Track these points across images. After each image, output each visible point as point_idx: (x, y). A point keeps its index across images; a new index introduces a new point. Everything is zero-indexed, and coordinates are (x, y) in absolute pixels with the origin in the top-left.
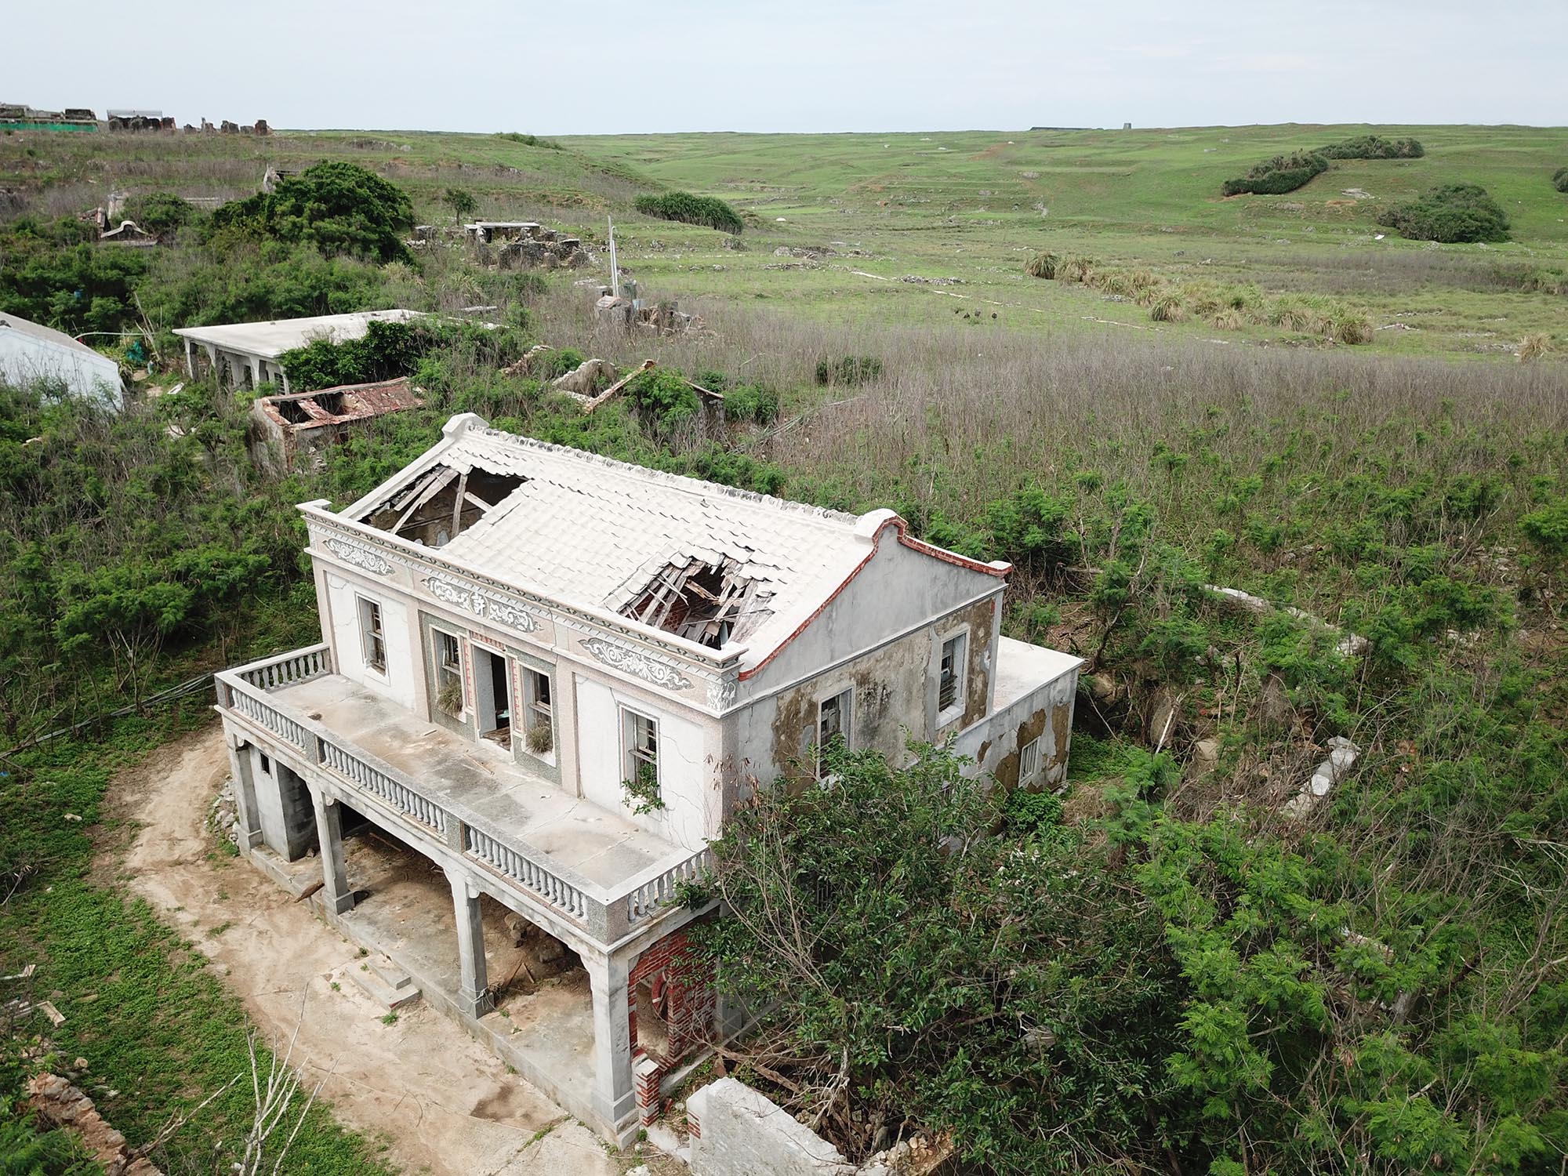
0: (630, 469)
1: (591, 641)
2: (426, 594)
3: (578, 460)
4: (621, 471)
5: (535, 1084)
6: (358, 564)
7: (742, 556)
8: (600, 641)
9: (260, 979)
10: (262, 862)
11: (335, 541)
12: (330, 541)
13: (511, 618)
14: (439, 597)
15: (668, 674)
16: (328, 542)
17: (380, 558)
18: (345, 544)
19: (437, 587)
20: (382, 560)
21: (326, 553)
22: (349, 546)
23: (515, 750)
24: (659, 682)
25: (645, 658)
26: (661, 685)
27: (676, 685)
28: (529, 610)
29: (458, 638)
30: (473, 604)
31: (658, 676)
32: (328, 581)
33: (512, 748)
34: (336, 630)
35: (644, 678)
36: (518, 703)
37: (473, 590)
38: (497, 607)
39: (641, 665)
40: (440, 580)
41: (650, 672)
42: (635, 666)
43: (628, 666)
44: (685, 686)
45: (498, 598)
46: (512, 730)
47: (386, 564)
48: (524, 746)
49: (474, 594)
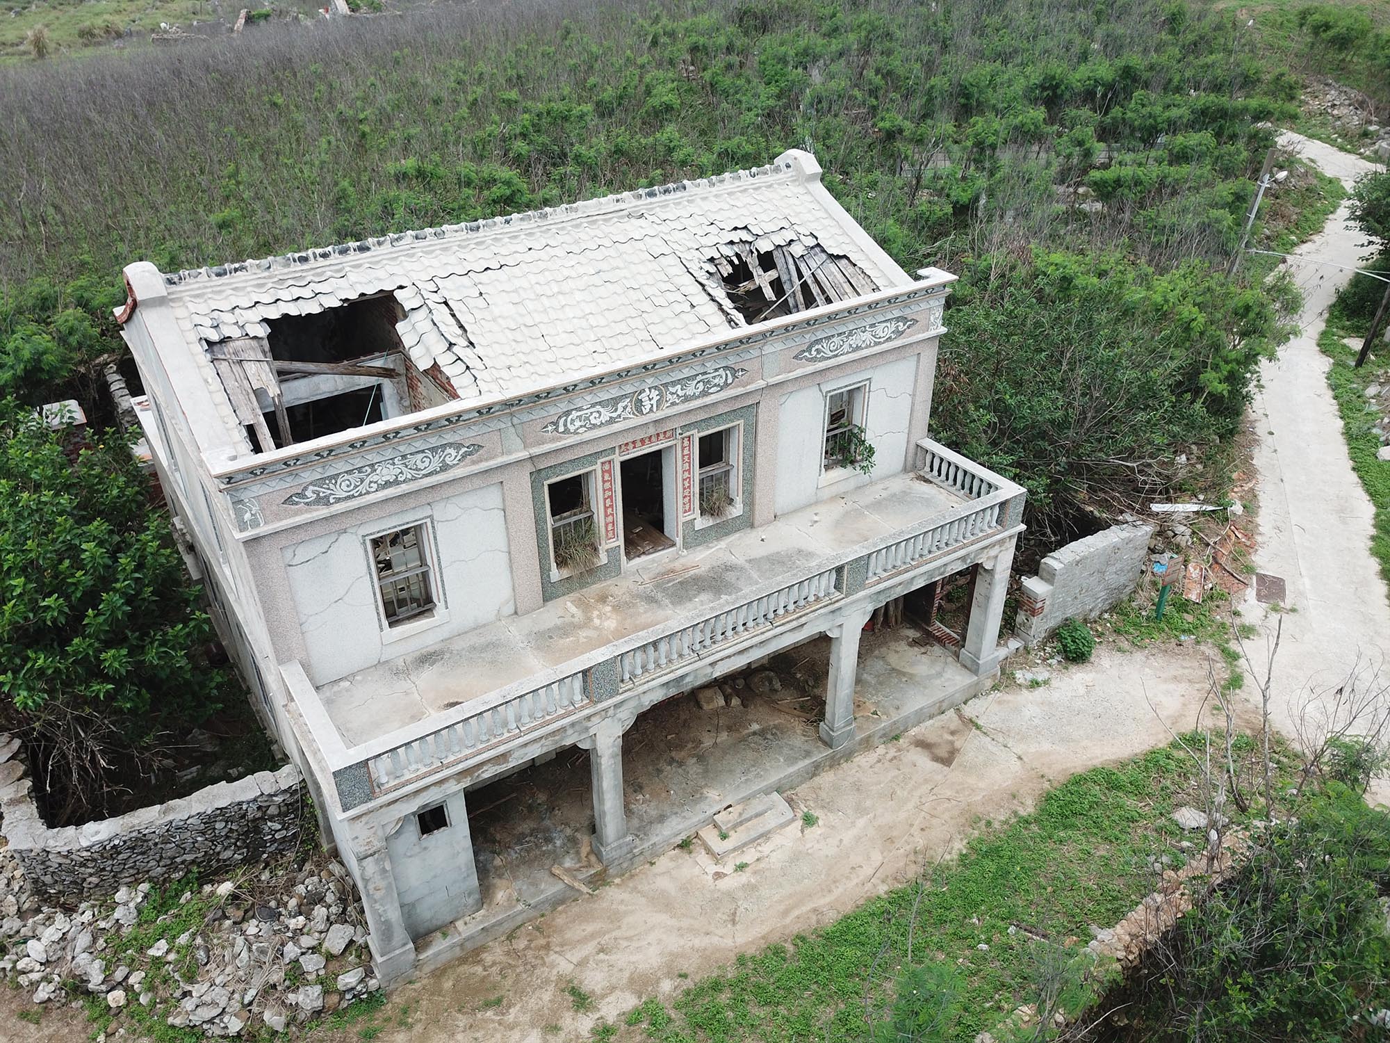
2: (553, 440)
4: (497, 230)
5: (919, 723)
6: (388, 484)
8: (818, 341)
11: (320, 482)
12: (305, 489)
13: (701, 386)
14: (576, 433)
15: (893, 327)
16: (301, 495)
17: (444, 447)
18: (349, 472)
19: (573, 421)
20: (450, 445)
21: (296, 514)
22: (360, 470)
23: (684, 538)
24: (882, 340)
25: (871, 326)
26: (884, 342)
27: (899, 332)
28: (730, 361)
29: (598, 467)
30: (639, 405)
31: (882, 335)
32: (287, 561)
33: (680, 539)
34: (305, 628)
35: (867, 347)
36: (686, 485)
37: (641, 387)
38: (678, 387)
39: (865, 336)
40: (579, 409)
41: (874, 336)
42: (858, 342)
43: (851, 346)
44: (909, 327)
45: (684, 374)
46: (681, 519)
47: (460, 447)
48: (698, 523)
49: (642, 392)
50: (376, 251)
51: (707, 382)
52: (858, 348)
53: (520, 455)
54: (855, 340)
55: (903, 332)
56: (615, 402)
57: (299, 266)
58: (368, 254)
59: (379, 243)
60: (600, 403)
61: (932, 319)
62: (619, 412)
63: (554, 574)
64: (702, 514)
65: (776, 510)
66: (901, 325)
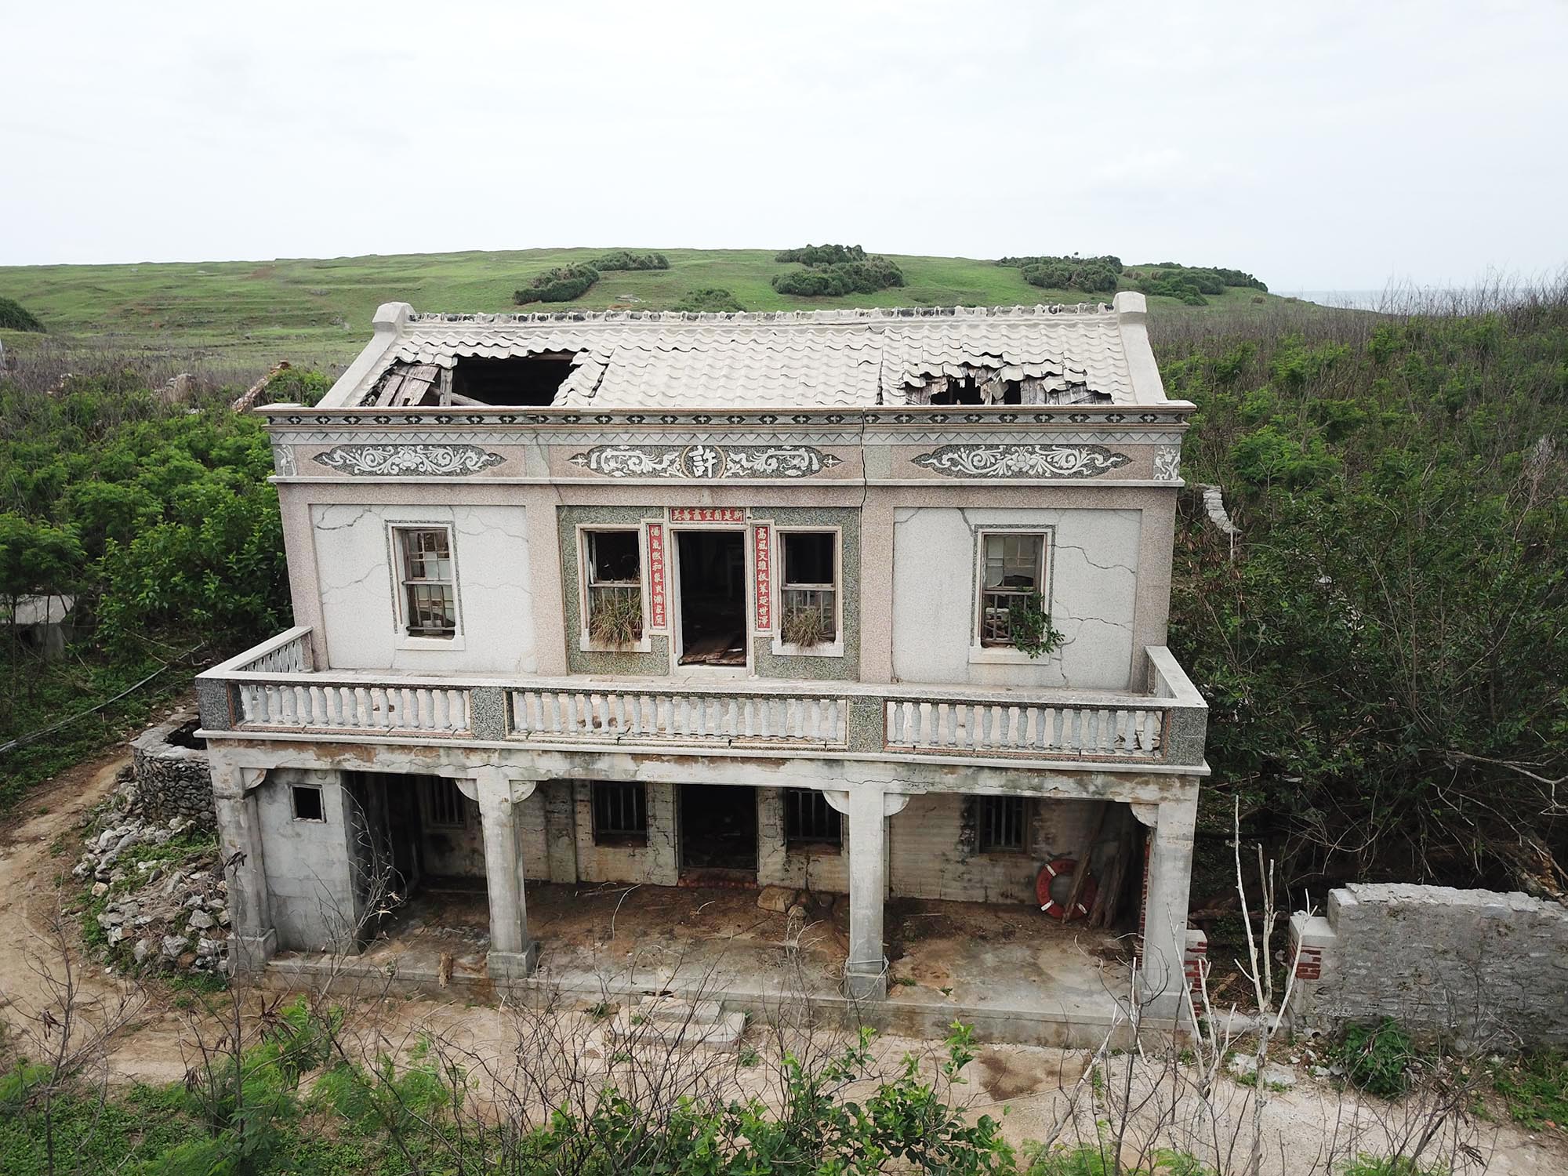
0: (729, 317)
2: (583, 474)
4: (715, 322)
5: (1015, 1040)
6: (407, 471)
7: (992, 363)
8: (956, 448)
10: (304, 972)
11: (347, 448)
12: (333, 451)
13: (773, 463)
14: (610, 474)
16: (330, 455)
17: (465, 448)
18: (374, 447)
19: (607, 459)
20: (473, 448)
21: (323, 472)
22: (383, 447)
23: (756, 658)
24: (1066, 472)
25: (1044, 447)
26: (1070, 476)
27: (1097, 468)
28: (814, 441)
29: (642, 528)
30: (690, 463)
31: (1065, 465)
32: (315, 522)
33: (750, 659)
34: (325, 599)
35: (1038, 476)
36: (763, 590)
37: (694, 442)
38: (743, 456)
39: (1034, 459)
40: (615, 447)
41: (1051, 463)
42: (1022, 464)
43: (1009, 467)
44: (1115, 465)
45: (750, 440)
46: (752, 632)
47: (480, 452)
48: (777, 647)
49: (694, 448)
50: (590, 322)
51: (782, 461)
52: (1020, 474)
53: (545, 480)
54: (1015, 461)
55: (1104, 470)
56: (659, 451)
57: (517, 323)
58: (581, 323)
60: (641, 447)
61: (1158, 462)
62: (664, 465)
63: (585, 643)
64: (784, 639)
65: (898, 673)
66: (1101, 458)
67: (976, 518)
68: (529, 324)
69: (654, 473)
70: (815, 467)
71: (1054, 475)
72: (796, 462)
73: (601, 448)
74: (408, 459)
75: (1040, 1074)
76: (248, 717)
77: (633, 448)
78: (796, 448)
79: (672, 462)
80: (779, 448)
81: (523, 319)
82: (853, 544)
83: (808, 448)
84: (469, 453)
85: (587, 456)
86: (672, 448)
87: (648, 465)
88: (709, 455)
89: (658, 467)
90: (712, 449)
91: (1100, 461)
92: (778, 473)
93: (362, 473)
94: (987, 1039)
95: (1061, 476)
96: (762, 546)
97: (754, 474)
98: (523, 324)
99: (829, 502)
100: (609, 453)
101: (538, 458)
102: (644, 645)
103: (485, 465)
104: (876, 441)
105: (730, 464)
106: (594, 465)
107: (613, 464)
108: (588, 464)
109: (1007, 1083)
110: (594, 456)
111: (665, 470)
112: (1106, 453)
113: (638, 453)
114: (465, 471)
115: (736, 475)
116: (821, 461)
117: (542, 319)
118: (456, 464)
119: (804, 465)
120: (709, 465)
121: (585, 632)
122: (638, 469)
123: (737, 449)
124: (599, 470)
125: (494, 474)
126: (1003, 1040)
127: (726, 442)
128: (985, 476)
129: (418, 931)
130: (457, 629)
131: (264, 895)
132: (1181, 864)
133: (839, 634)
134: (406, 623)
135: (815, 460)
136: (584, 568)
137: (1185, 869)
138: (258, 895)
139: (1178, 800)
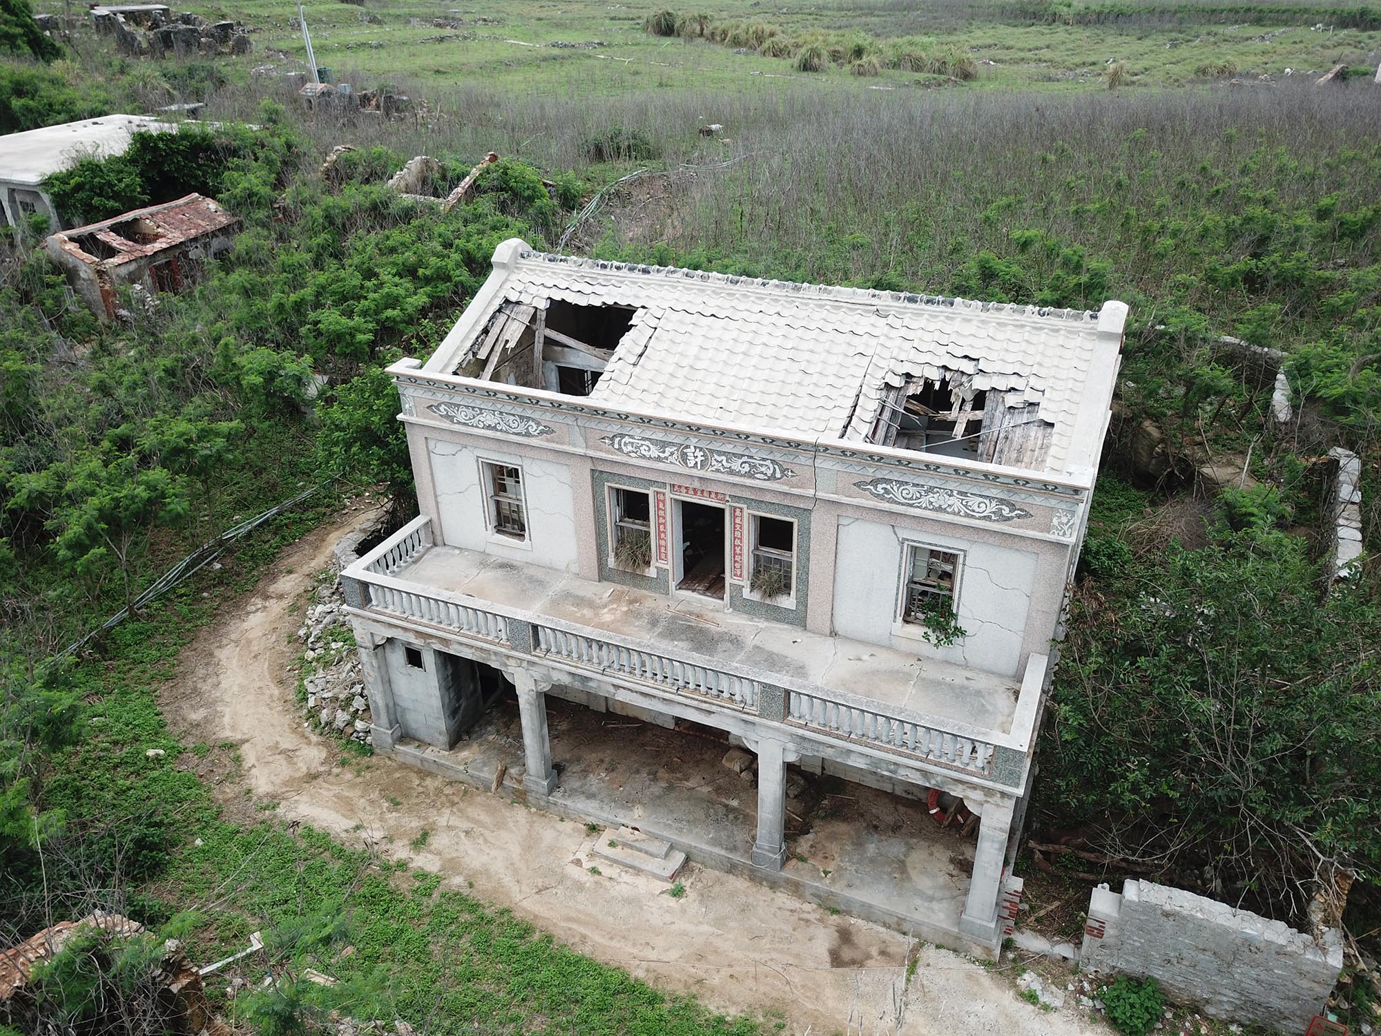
0: (764, 284)
1: (875, 482)
2: (608, 452)
3: (690, 281)
4: (752, 288)
5: (868, 919)
6: (489, 427)
7: (968, 367)
8: (889, 481)
9: (508, 880)
10: (415, 757)
11: (449, 405)
12: (440, 405)
13: (747, 468)
14: (628, 454)
15: (993, 506)
16: (437, 407)
17: (529, 418)
18: (467, 407)
19: (626, 444)
20: (533, 420)
21: (434, 419)
22: (473, 408)
23: (731, 597)
24: (977, 515)
25: (960, 493)
26: (980, 518)
27: (1001, 515)
28: (777, 457)
29: (650, 492)
30: (684, 457)
31: (977, 509)
32: (430, 448)
33: (727, 596)
34: (440, 499)
35: (954, 513)
36: (738, 551)
37: (687, 443)
38: (724, 458)
39: (952, 501)
40: (631, 437)
41: (966, 506)
42: (942, 503)
43: (931, 503)
44: (1019, 517)
45: (728, 448)
46: (729, 579)
47: (538, 424)
48: (746, 593)
49: (688, 447)
50: (654, 277)
51: (753, 466)
52: (940, 509)
53: (581, 451)
54: (937, 499)
55: (1009, 519)
56: (663, 445)
57: (598, 270)
58: (647, 276)
59: (658, 271)
60: (649, 440)
61: (1055, 521)
62: (667, 454)
63: (611, 562)
64: (753, 587)
65: (837, 629)
66: (1007, 509)
67: (903, 534)
68: (607, 271)
69: (659, 459)
70: (778, 475)
71: (967, 515)
72: (763, 469)
73: (622, 436)
74: (490, 419)
75: (874, 951)
76: (374, 602)
77: (643, 439)
78: (764, 459)
79: (672, 454)
80: (751, 457)
81: (604, 267)
82: (806, 533)
83: (773, 461)
84: (531, 423)
85: (612, 439)
86: (673, 444)
87: (654, 452)
88: (699, 453)
89: (662, 455)
90: (701, 449)
91: (1006, 511)
92: (750, 475)
93: (459, 423)
94: (849, 913)
95: (973, 516)
96: (738, 521)
97: (731, 472)
98: (603, 272)
99: (786, 502)
100: (627, 439)
101: (578, 435)
102: (652, 572)
103: (541, 433)
104: (824, 465)
105: (714, 463)
106: (616, 446)
107: (630, 448)
108: (613, 444)
109: (847, 954)
110: (617, 440)
111: (666, 458)
112: (1012, 507)
113: (647, 443)
114: (528, 435)
115: (718, 471)
116: (782, 471)
117: (618, 268)
118: (522, 429)
119: (770, 473)
120: (699, 460)
121: (612, 555)
122: (647, 454)
123: (720, 453)
124: (620, 449)
125: (548, 440)
126: (859, 916)
127: (713, 446)
128: (911, 505)
129: (491, 738)
130: (527, 535)
131: (391, 705)
132: (997, 846)
133: (793, 592)
134: (494, 523)
135: (778, 470)
136: (612, 511)
137: (1000, 850)
138: (387, 706)
139: (998, 805)
